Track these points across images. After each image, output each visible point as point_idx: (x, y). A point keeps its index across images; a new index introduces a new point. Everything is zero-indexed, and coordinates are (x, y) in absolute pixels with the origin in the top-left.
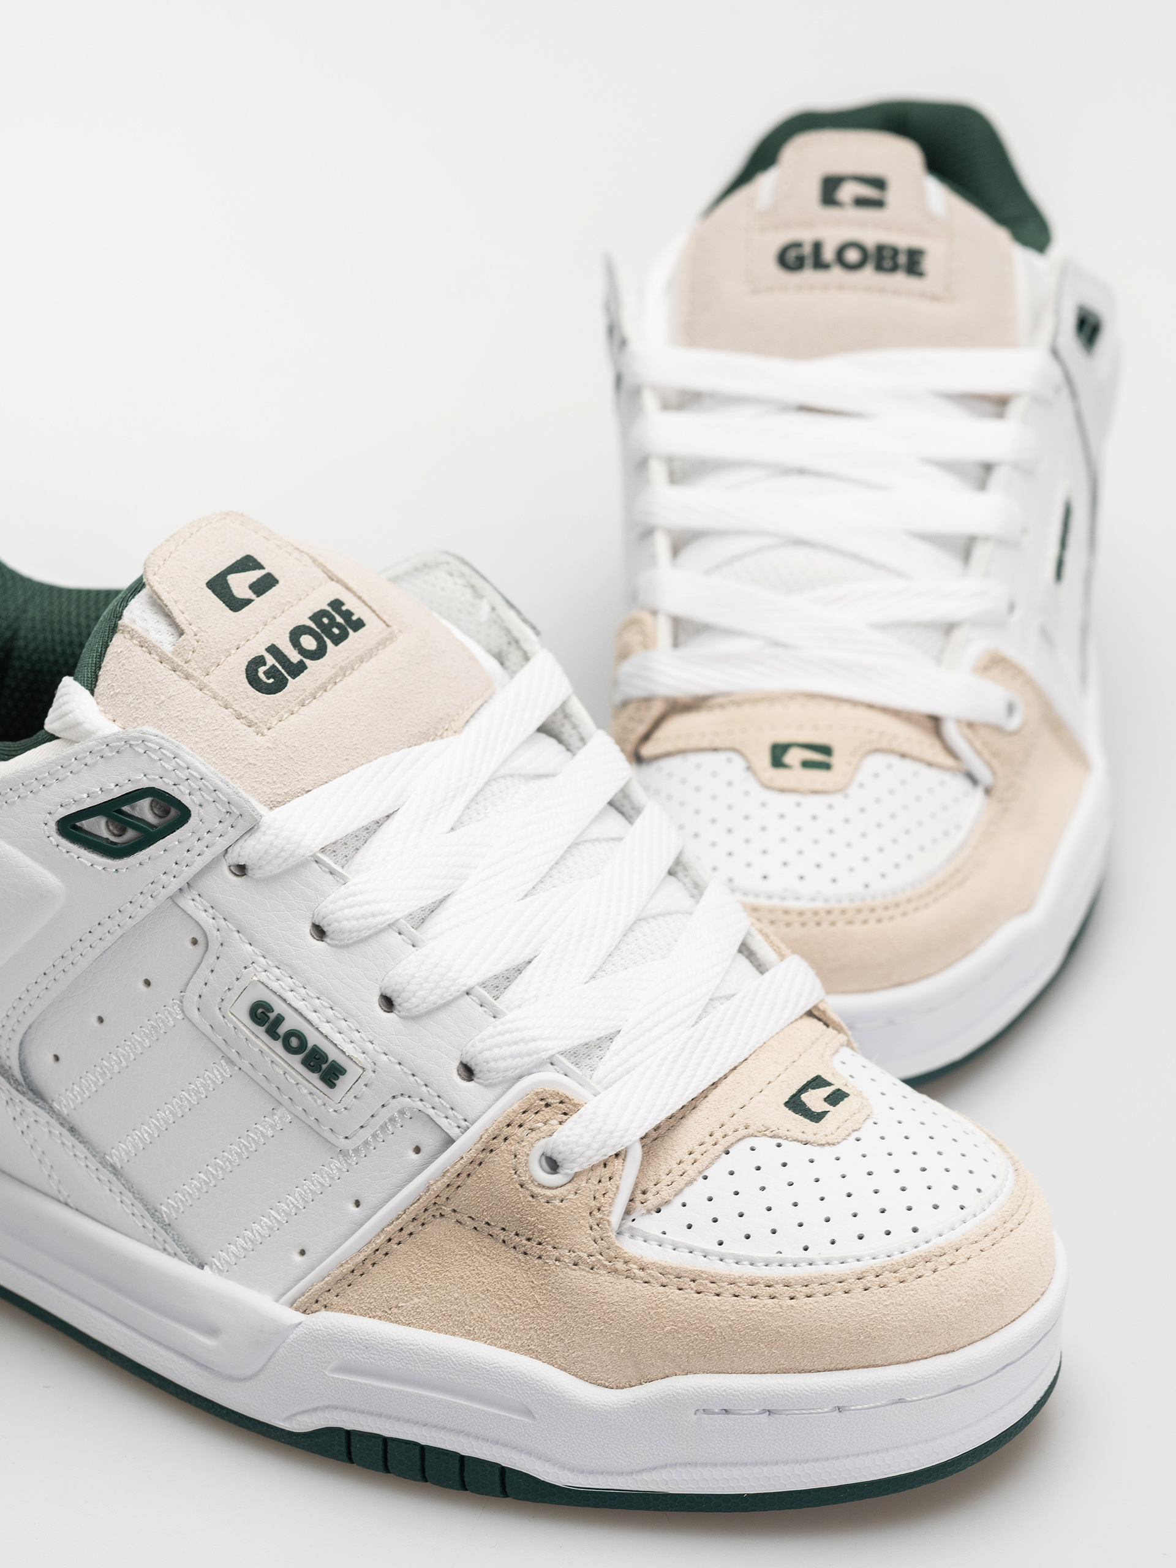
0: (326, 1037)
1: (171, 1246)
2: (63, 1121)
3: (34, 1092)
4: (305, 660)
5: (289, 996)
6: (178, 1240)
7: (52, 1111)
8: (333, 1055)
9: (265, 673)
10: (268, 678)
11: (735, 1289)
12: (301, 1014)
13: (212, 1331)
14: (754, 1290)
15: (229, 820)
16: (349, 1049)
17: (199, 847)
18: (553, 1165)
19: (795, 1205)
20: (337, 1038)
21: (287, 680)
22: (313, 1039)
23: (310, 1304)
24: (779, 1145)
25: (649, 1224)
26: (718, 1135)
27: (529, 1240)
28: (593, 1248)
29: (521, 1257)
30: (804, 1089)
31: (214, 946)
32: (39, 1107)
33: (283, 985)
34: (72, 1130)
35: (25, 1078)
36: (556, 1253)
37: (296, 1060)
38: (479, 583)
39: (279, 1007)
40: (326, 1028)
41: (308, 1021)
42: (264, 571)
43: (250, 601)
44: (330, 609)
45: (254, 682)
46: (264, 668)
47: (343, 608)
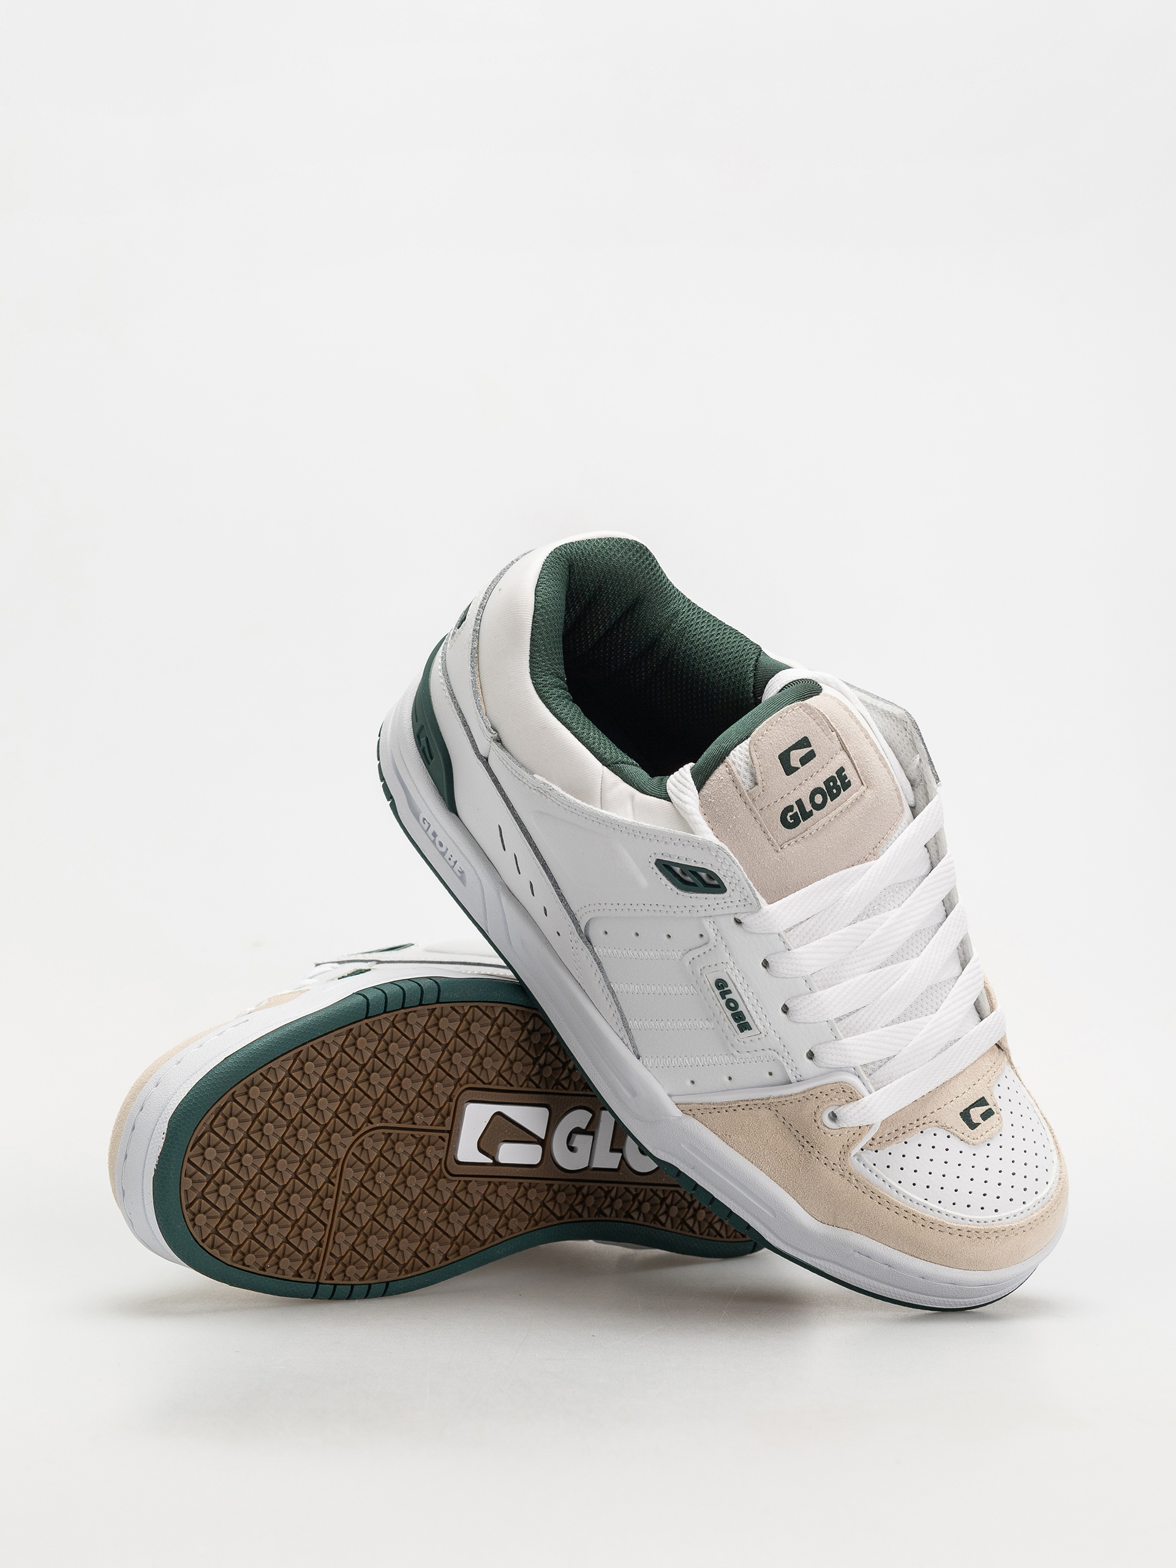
0: (749, 1011)
1: (627, 1041)
2: (596, 959)
3: (588, 941)
4: (813, 810)
5: (738, 985)
6: (631, 1039)
7: (592, 951)
8: (748, 1019)
9: (790, 816)
10: (791, 820)
11: (897, 1210)
12: (741, 996)
13: (634, 1093)
14: (906, 1215)
15: (743, 903)
16: (757, 1021)
17: (722, 905)
18: (834, 1117)
19: (944, 1176)
20: (754, 1014)
21: (801, 821)
22: (741, 1008)
23: (688, 1110)
24: (948, 1137)
25: (869, 1157)
26: (921, 1122)
27: (808, 1142)
28: (837, 1161)
29: (801, 1147)
30: (972, 1106)
31: (710, 946)
32: (587, 947)
33: (738, 981)
34: (599, 963)
35: (585, 930)
36: (818, 1155)
37: (729, 1013)
38: (920, 745)
39: (731, 987)
40: (750, 1007)
41: (743, 1000)
42: (810, 749)
43: (798, 768)
44: (836, 775)
45: (784, 821)
46: (791, 814)
47: (843, 774)
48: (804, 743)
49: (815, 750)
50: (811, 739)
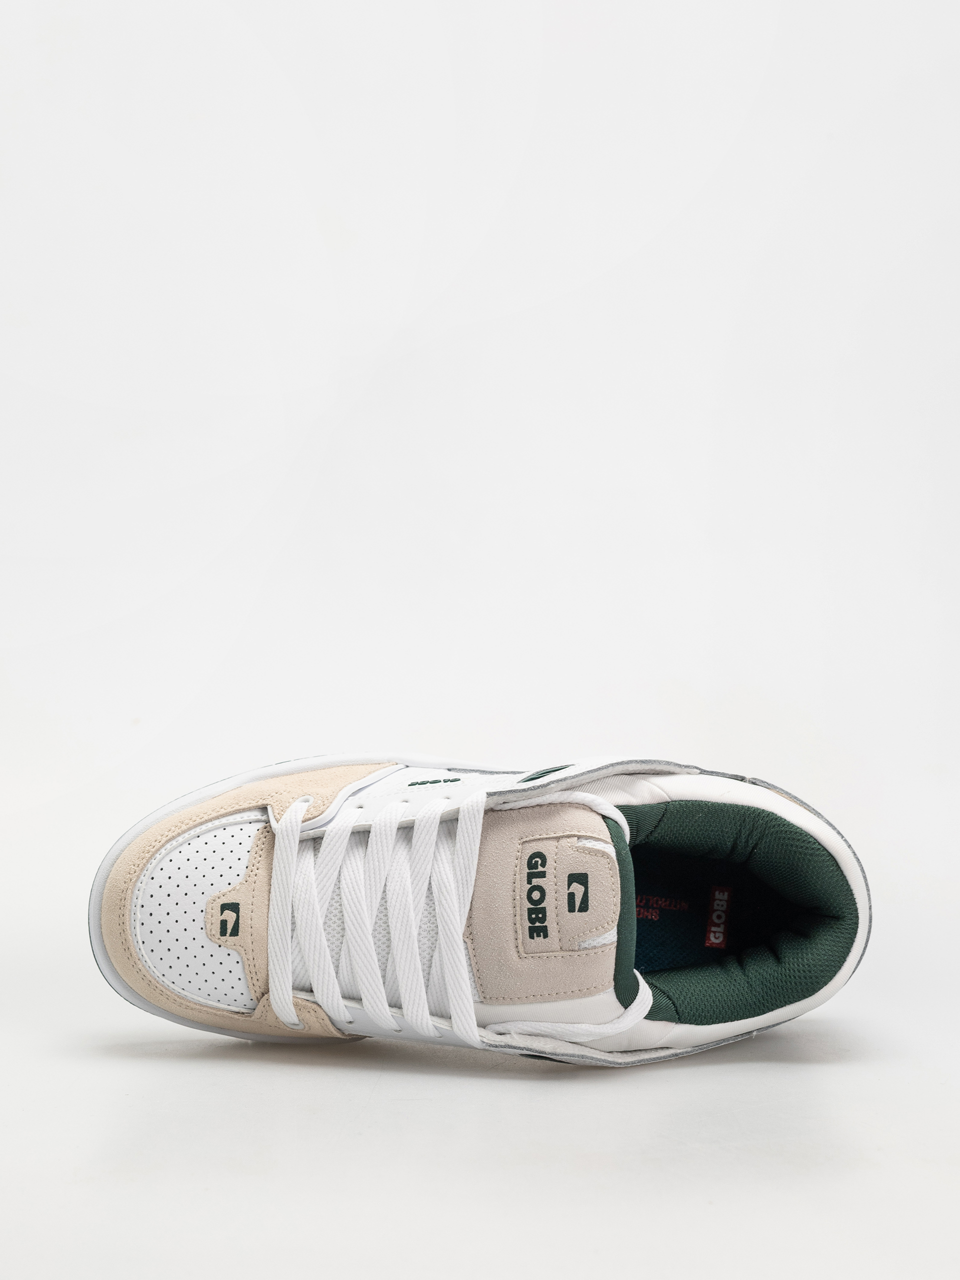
4: (531, 885)
10: (535, 861)
21: (529, 869)
42: (577, 910)
43: (569, 886)
44: (544, 925)
45: (539, 855)
46: (540, 862)
47: (542, 934)
48: (584, 907)
49: (574, 913)
50: (583, 914)
